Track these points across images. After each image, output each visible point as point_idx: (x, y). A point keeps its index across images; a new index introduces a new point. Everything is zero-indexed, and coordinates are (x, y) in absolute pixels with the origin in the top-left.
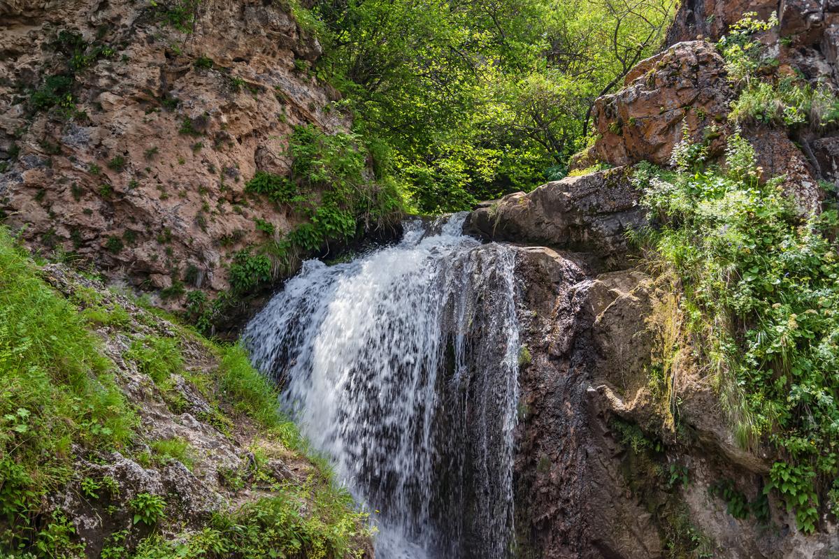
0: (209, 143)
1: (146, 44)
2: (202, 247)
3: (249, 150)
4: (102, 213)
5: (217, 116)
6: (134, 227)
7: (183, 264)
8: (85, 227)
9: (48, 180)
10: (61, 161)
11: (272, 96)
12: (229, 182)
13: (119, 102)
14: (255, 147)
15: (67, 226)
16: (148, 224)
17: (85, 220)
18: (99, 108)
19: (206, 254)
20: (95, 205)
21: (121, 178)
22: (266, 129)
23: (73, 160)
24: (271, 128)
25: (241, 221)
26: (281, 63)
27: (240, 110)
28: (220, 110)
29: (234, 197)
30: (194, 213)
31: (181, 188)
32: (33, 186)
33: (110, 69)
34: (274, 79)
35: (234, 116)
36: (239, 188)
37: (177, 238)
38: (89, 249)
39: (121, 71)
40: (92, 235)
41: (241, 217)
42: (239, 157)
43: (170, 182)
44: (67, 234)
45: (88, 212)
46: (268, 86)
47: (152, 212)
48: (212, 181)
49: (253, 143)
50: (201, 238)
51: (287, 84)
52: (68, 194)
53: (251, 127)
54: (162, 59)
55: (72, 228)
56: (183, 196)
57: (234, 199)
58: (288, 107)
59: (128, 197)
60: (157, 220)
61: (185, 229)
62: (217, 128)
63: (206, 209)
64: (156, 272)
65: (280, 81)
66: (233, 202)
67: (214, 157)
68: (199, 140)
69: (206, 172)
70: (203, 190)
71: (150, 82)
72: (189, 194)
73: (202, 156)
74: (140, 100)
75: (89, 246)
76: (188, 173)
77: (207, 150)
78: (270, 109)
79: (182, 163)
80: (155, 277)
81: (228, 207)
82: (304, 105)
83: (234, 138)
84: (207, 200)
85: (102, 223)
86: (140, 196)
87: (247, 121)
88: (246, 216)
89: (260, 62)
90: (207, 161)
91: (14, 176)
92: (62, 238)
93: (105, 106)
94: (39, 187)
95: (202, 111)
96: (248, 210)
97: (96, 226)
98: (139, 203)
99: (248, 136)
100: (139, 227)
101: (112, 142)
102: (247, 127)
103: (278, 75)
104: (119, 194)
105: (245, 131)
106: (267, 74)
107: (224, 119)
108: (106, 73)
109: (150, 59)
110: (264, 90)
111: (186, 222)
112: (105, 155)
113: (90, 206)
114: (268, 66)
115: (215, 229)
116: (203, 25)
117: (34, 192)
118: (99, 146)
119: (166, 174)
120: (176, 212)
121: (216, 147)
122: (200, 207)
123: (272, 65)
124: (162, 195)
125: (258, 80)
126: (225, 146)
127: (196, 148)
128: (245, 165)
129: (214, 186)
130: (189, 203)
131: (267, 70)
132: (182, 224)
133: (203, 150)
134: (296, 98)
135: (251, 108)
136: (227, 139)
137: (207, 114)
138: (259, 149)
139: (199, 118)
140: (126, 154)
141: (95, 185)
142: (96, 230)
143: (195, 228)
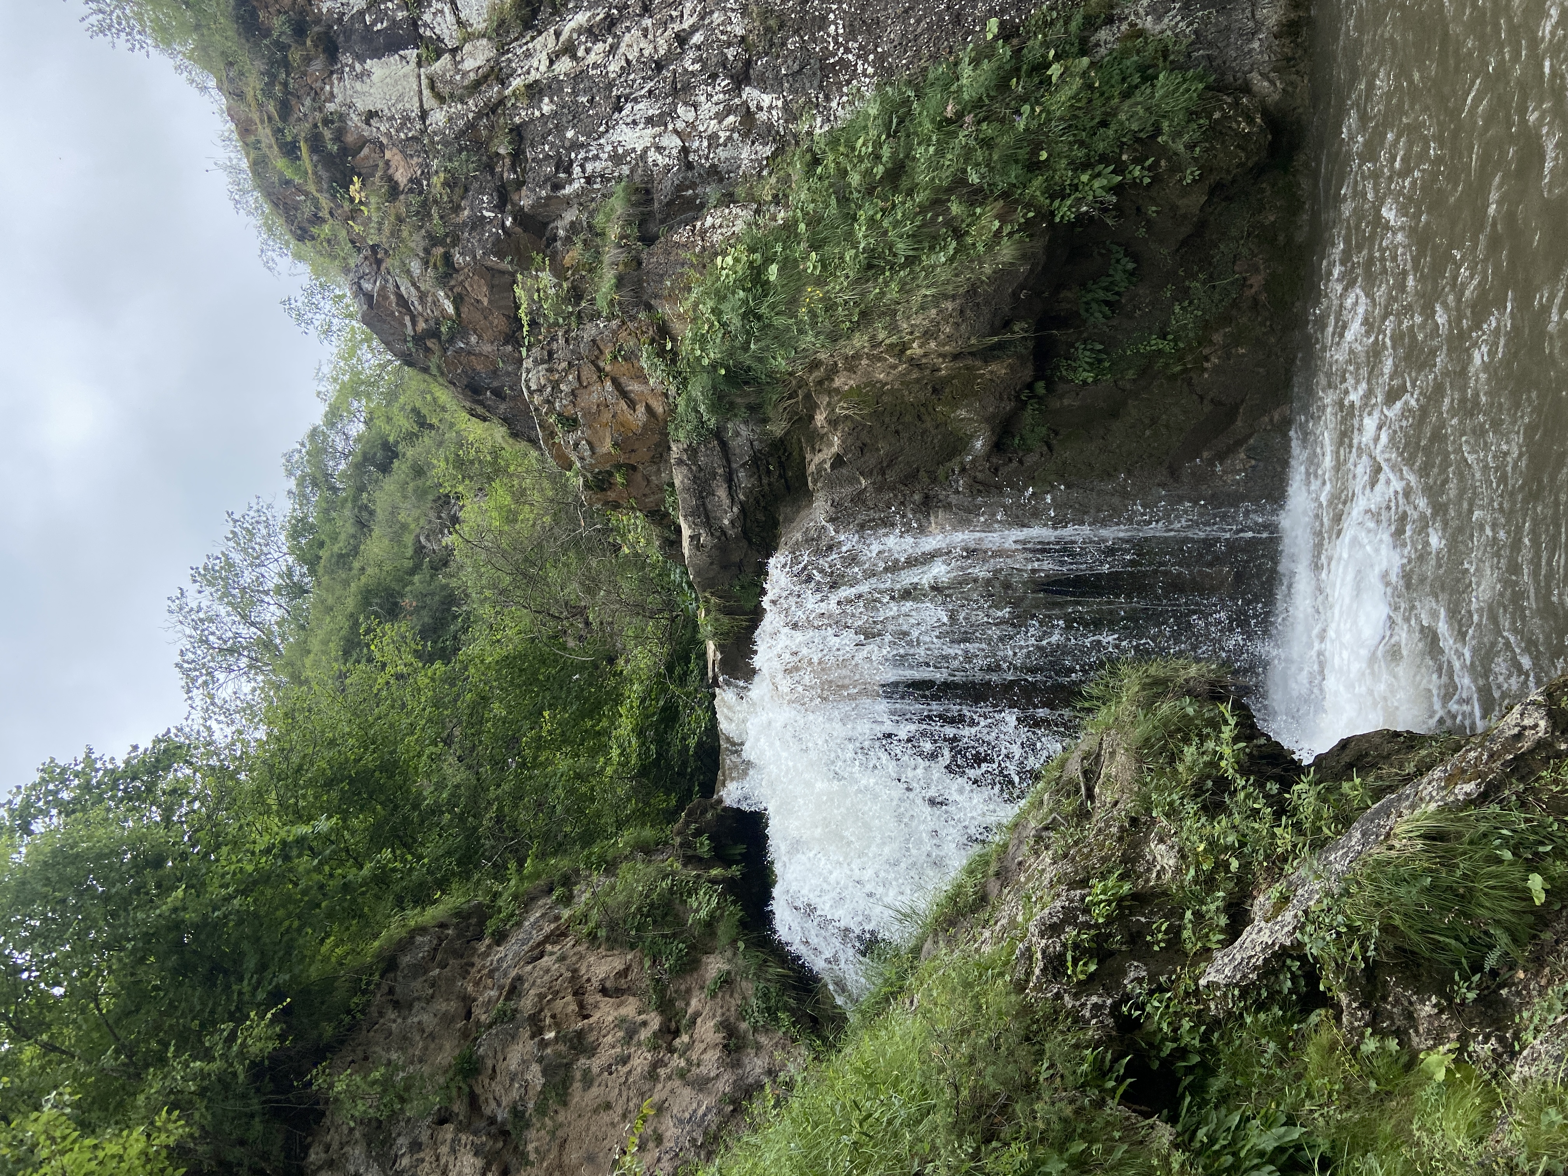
0: (583, 1062)
1: (422, 1155)
2: (738, 1085)
3: (602, 1005)
5: (543, 1044)
11: (528, 968)
12: (644, 1034)
14: (598, 997)
19: (749, 1080)
22: (575, 978)
24: (575, 971)
25: (704, 1022)
26: (486, 954)
27: (541, 1010)
28: (536, 1040)
30: (687, 1092)
34: (505, 965)
35: (548, 1021)
36: (655, 1021)
41: (699, 1020)
42: (610, 1018)
46: (513, 973)
48: (641, 1060)
49: (592, 998)
50: (724, 1085)
51: (516, 947)
53: (569, 998)
54: (448, 1132)
56: (660, 1107)
57: (671, 1030)
58: (549, 947)
61: (709, 1109)
62: (563, 1048)
63: (682, 1074)
65: (510, 957)
66: (677, 1033)
67: (605, 1056)
68: (578, 1075)
69: (626, 1069)
70: (652, 1075)
71: (478, 1152)
72: (656, 1097)
73: (601, 1072)
76: (624, 1098)
77: (594, 1064)
78: (548, 971)
79: (608, 1106)
81: (683, 1040)
82: (548, 928)
83: (581, 1024)
84: (669, 1071)
87: (559, 1004)
88: (697, 1014)
89: (477, 983)
90: (610, 1065)
95: (535, 1068)
96: (690, 1011)
99: (581, 1005)
102: (567, 1004)
103: (501, 960)
105: (573, 1007)
106: (497, 975)
107: (550, 1035)
109: (444, 1150)
110: (519, 978)
111: (699, 1106)
114: (486, 971)
115: (712, 1062)
120: (681, 1121)
121: (591, 1051)
122: (677, 1083)
123: (484, 967)
124: (651, 1145)
125: (501, 988)
126: (591, 1037)
127: (588, 1080)
128: (623, 1011)
129: (649, 1056)
130: (671, 1100)
131: (491, 974)
132: (700, 1112)
133: (595, 1070)
134: (538, 937)
135: (541, 996)
136: (580, 1035)
137: (540, 1060)
138: (604, 991)
139: (544, 1073)
143: (709, 1093)
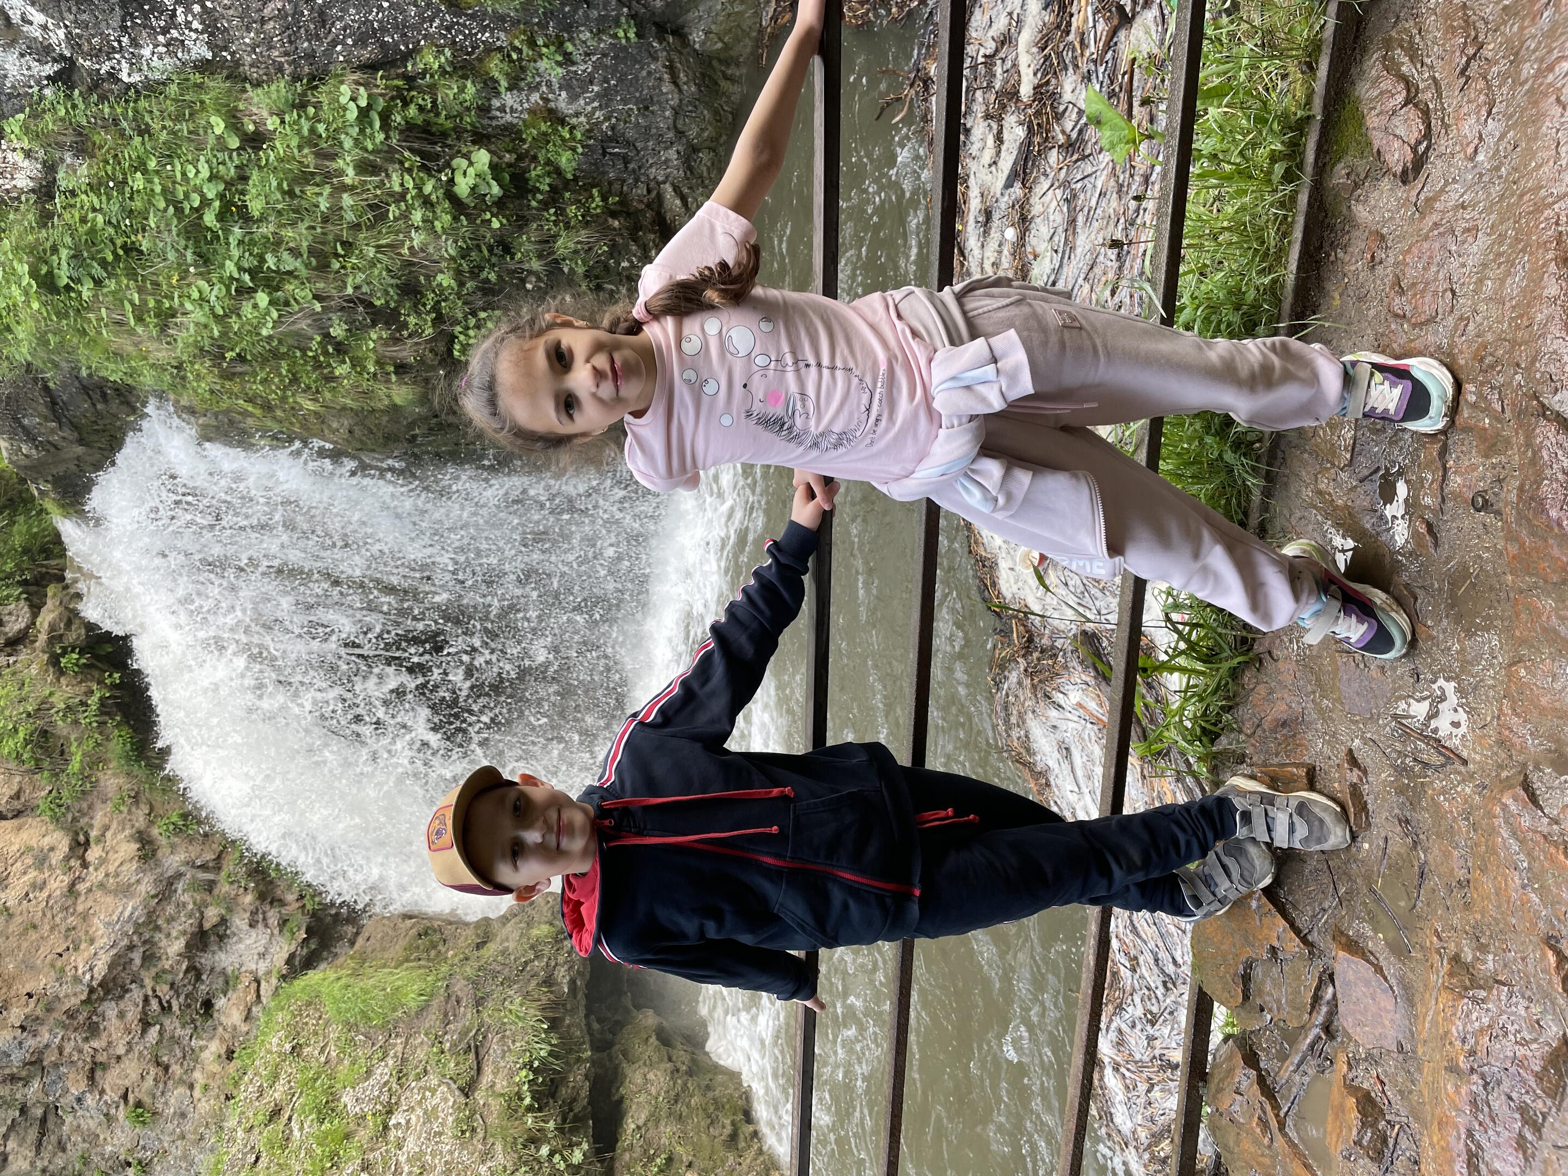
2: (158, 881)
4: (121, 997)
6: (138, 961)
7: (186, 898)
8: (144, 1013)
9: (80, 1063)
10: (50, 1058)
12: (56, 858)
15: (144, 1031)
16: (130, 948)
17: (133, 1014)
19: (170, 873)
20: (110, 1009)
21: (67, 996)
23: (47, 1046)
25: (115, 834)
29: (79, 844)
30: (110, 899)
31: (74, 921)
32: (91, 1077)
36: (63, 842)
37: (150, 914)
38: (174, 1003)
41: (109, 834)
42: (15, 848)
43: (67, 937)
44: (153, 1032)
45: (121, 1015)
47: (114, 951)
48: (58, 883)
50: (146, 887)
52: (95, 1044)
55: (146, 1024)
56: (85, 916)
59: (95, 983)
60: (125, 942)
61: (135, 909)
63: (101, 885)
64: (201, 925)
66: (86, 845)
67: (19, 885)
69: (45, 894)
70: (72, 892)
72: (80, 908)
73: (20, 903)
75: (169, 1002)
76: (49, 915)
79: (35, 927)
80: (207, 925)
81: (93, 854)
84: (88, 884)
85: (136, 994)
86: (91, 969)
88: (107, 828)
90: (27, 894)
91: (79, 1100)
92: (162, 1032)
94: (92, 1071)
96: (97, 825)
97: (140, 1001)
98: (101, 969)
100: (137, 957)
104: (92, 991)
111: (125, 908)
112: (36, 1019)
113: (112, 1013)
115: (129, 872)
117: (98, 1074)
118: (23, 1028)
119: (55, 943)
120: (109, 924)
122: (99, 894)
124: (86, 944)
128: (24, 835)
129: (65, 878)
130: (95, 908)
132: (127, 914)
140: (30, 995)
141: (81, 1018)
142: (146, 1000)
143: (132, 896)
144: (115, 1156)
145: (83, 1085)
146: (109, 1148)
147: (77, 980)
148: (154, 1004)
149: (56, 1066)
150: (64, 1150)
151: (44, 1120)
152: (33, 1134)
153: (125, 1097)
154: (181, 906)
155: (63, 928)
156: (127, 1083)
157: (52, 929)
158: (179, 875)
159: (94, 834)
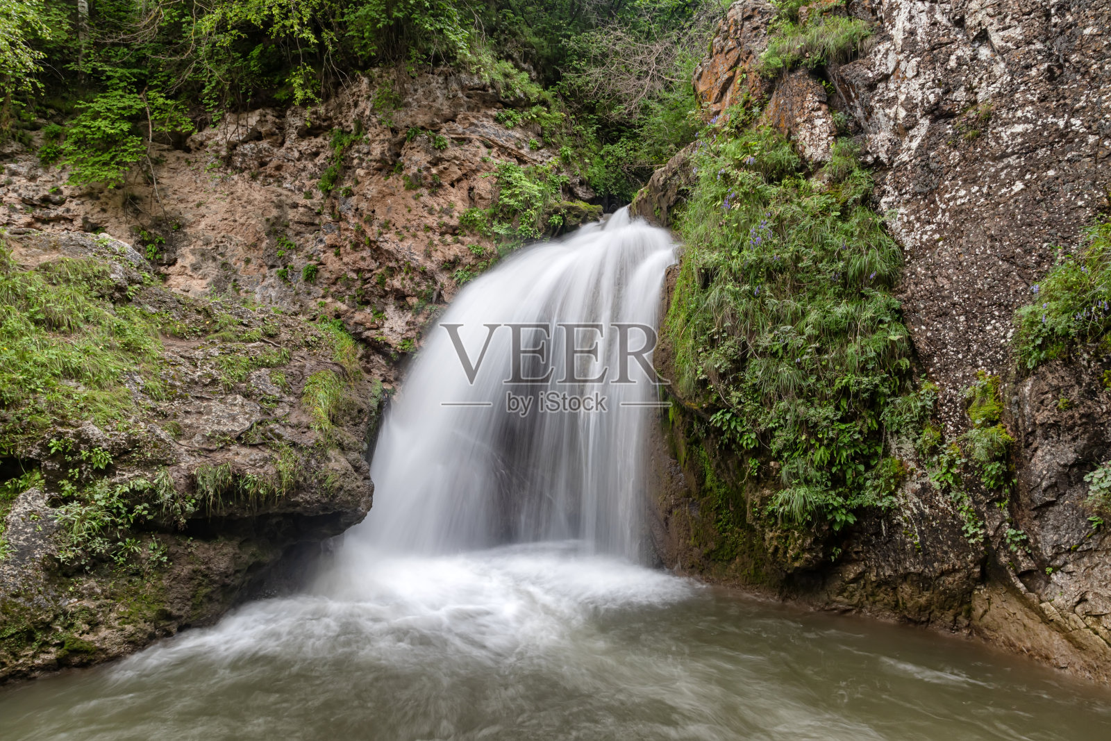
0: (425, 191)
1: (378, 127)
2: (432, 272)
3: (461, 191)
4: (373, 258)
5: (428, 169)
6: (391, 265)
7: (423, 287)
8: (364, 270)
9: (339, 240)
10: (343, 225)
11: (478, 144)
12: (446, 219)
13: (367, 174)
14: (466, 188)
15: (354, 271)
16: (397, 260)
17: (363, 265)
18: (357, 183)
19: (437, 278)
20: (366, 253)
21: (373, 230)
22: (475, 171)
23: (348, 223)
24: (478, 170)
25: (459, 248)
26: (487, 116)
27: (448, 161)
28: (428, 165)
29: (454, 230)
30: (423, 248)
31: (412, 230)
32: (332, 246)
33: (358, 151)
34: (480, 129)
35: (442, 167)
36: (454, 222)
37: (414, 269)
38: (368, 285)
39: (365, 151)
40: (369, 275)
41: (459, 245)
42: (453, 199)
43: (404, 227)
44: (354, 276)
45: (363, 259)
46: (474, 136)
47: (395, 252)
48: (432, 221)
49: (465, 184)
50: (429, 266)
51: (492, 131)
52: (348, 247)
53: (459, 173)
54: (389, 135)
55: (358, 271)
56: (415, 236)
57: (454, 231)
58: (495, 150)
59: (379, 244)
60: (400, 257)
61: (417, 261)
62: (430, 180)
63: (431, 243)
64: (408, 296)
65: (486, 130)
66: (454, 234)
67: (431, 202)
68: (418, 191)
69: (427, 215)
70: (428, 228)
71: (383, 153)
72: (419, 233)
73: (422, 203)
74: (379, 170)
75: (369, 282)
76: (415, 218)
77: (426, 198)
78: (475, 155)
79: (409, 211)
80: (408, 299)
81: (449, 238)
82: (510, 145)
83: (446, 184)
84: (431, 236)
85: (374, 265)
86: (386, 241)
87: (456, 169)
88: (462, 243)
89: (466, 118)
90: (427, 206)
91: (321, 241)
92: (354, 280)
93: (359, 179)
94: (336, 246)
95: (416, 169)
96: (465, 238)
97: (371, 267)
98: (386, 246)
99: (459, 180)
101: (364, 205)
102: (456, 172)
103: (483, 126)
104: (375, 242)
105: (455, 177)
106: (472, 128)
107: (434, 171)
108: (357, 155)
109: (382, 137)
110: (470, 141)
111: (418, 256)
112: (361, 216)
113: (364, 254)
114: (473, 120)
115: (438, 256)
116: (418, 101)
117: (334, 250)
118: (357, 210)
119: (401, 222)
120: (410, 248)
121: (433, 194)
122: (427, 241)
123: (477, 118)
124: (400, 238)
125: (464, 133)
126: (442, 192)
127: (417, 198)
128: (460, 203)
129: (435, 224)
130: (419, 241)
131: (472, 124)
132: (415, 257)
133: (422, 199)
134: (501, 141)
135: (456, 158)
136: (440, 186)
137: (419, 171)
138: (471, 189)
139: (415, 175)
140: (373, 212)
141: (362, 238)
142: (371, 271)
143: (425, 259)
144: (291, 260)
145: (328, 242)
146: (294, 257)
147: (381, 234)
148: (368, 275)
149: (339, 229)
150: (296, 235)
151: (313, 224)
152: (305, 219)
153: (321, 264)
154: (418, 284)
155: (408, 225)
156: (329, 264)
157: (408, 220)
158: (436, 283)
159: (460, 237)
